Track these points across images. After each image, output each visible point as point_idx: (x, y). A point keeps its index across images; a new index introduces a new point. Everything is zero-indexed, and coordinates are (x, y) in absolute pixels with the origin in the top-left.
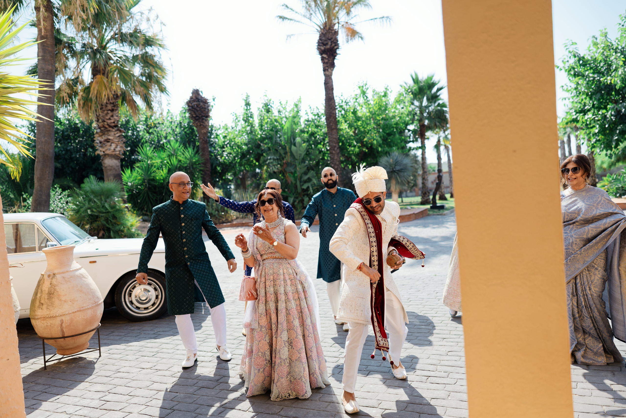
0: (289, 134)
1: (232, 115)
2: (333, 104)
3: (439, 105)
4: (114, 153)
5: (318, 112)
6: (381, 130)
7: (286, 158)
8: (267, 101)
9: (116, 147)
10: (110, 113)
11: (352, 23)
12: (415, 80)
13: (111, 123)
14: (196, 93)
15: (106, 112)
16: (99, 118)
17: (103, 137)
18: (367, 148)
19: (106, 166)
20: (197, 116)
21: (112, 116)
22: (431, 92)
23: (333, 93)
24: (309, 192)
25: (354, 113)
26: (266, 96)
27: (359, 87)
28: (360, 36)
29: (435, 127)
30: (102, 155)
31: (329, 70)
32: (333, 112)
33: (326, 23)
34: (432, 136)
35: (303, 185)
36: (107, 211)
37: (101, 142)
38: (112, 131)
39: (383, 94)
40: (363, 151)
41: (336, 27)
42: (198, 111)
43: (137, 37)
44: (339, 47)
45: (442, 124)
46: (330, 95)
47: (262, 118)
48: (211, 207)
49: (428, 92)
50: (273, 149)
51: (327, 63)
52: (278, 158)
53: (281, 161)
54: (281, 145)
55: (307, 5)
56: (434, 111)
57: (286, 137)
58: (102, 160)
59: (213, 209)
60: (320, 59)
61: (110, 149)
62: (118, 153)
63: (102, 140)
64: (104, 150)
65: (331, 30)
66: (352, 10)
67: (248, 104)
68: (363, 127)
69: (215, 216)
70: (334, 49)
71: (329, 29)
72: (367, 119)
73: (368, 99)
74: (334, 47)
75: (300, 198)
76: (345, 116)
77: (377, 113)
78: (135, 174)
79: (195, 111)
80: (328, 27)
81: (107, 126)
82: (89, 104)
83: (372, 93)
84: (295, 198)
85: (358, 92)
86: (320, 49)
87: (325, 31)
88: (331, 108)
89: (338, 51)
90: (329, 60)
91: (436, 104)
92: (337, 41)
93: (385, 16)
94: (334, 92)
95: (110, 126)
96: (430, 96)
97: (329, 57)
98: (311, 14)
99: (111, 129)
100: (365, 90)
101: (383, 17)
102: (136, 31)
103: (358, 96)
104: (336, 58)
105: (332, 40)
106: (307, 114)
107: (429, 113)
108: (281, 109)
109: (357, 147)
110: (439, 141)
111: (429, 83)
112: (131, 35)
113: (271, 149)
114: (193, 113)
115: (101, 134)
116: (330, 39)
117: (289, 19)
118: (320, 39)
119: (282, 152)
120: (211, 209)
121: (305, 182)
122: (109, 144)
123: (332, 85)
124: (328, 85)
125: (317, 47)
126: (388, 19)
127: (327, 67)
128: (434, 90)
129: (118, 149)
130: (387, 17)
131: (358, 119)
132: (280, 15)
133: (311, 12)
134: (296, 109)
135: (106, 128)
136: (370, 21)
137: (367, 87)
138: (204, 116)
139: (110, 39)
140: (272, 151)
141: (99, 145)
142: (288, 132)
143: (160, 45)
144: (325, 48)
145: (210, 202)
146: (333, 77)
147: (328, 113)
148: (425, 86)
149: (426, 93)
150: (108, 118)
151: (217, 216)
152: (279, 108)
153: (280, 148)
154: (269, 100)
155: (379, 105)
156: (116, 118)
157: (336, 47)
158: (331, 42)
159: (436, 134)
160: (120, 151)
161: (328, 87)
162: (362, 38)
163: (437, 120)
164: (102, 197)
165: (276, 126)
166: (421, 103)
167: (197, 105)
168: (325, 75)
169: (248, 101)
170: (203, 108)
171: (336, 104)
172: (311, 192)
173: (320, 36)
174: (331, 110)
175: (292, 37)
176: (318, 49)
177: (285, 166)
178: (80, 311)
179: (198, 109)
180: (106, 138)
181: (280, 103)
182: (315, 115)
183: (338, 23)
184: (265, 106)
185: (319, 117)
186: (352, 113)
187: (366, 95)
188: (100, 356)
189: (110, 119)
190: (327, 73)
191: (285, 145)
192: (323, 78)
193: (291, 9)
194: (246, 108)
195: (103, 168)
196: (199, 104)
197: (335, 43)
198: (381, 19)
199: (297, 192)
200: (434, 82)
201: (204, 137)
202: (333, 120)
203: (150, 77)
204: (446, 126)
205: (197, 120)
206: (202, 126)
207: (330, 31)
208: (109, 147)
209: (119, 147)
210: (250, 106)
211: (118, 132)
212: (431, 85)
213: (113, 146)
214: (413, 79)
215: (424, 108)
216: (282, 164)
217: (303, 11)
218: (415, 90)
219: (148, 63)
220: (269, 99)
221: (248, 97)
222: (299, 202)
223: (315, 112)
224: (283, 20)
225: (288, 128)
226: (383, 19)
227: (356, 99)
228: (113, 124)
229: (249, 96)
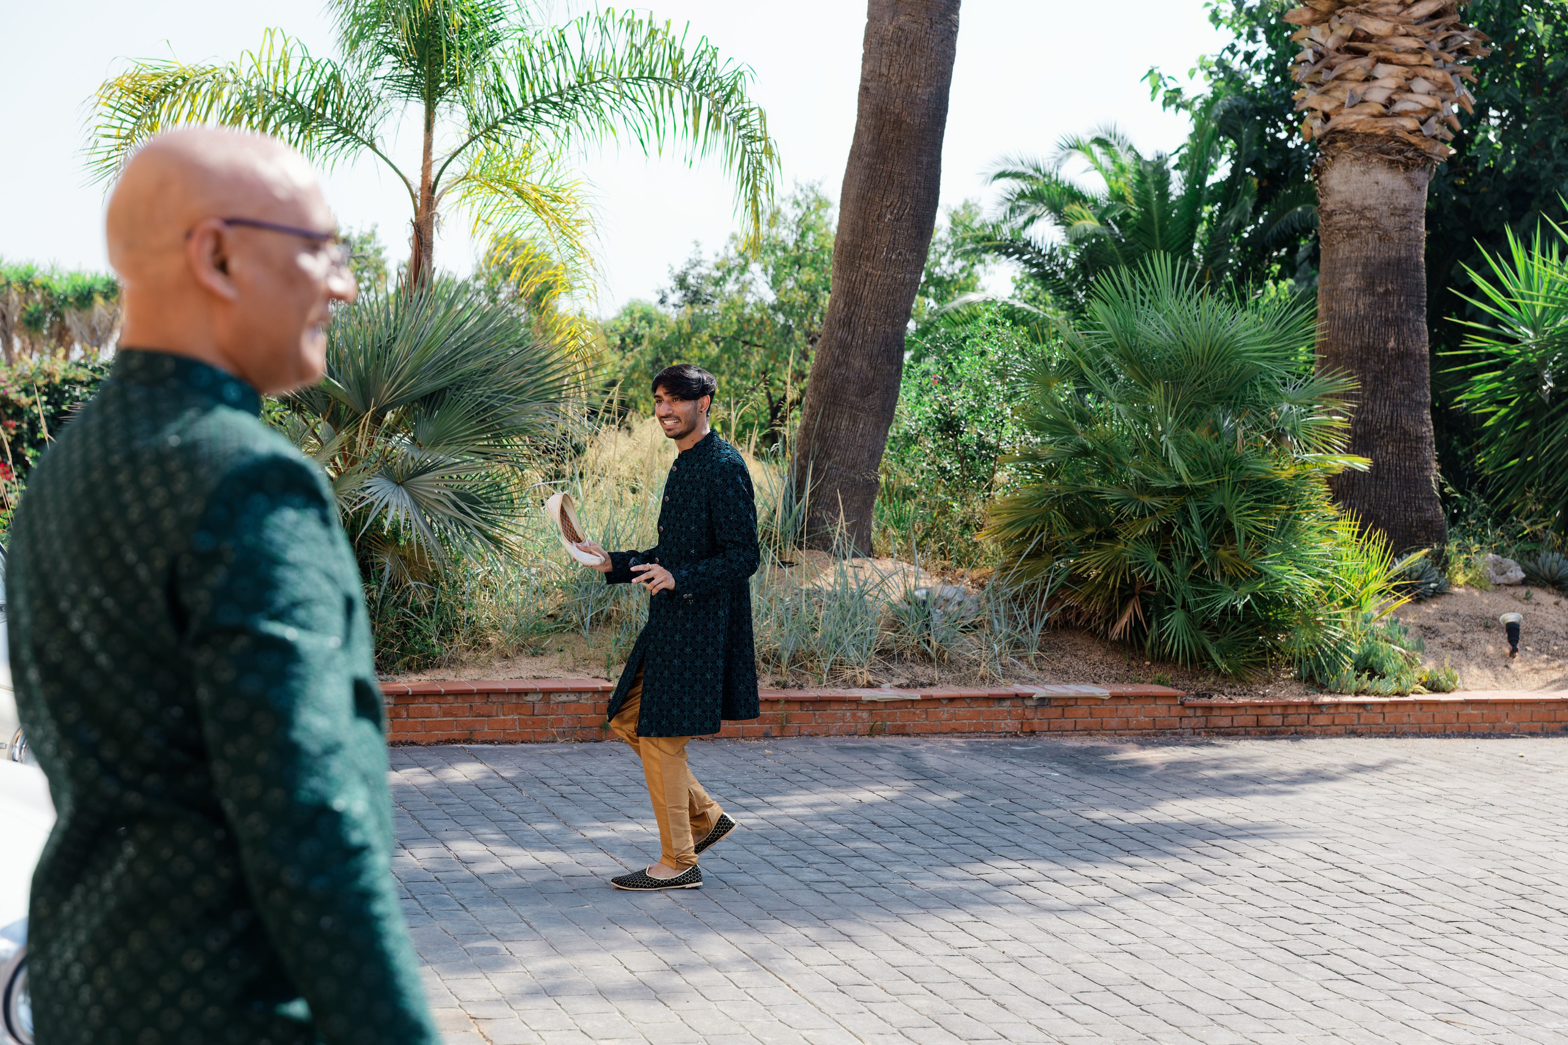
4: (1383, 126)
9: (1406, 89)
19: (1331, 204)
30: (1321, 144)
58: (1319, 173)
61: (1362, 102)
62: (1410, 124)
64: (1330, 105)
122: (1363, 65)
129: (1421, 97)
180: (1347, 31)
208: (1360, 89)
209: (1420, 85)
213: (1388, 77)
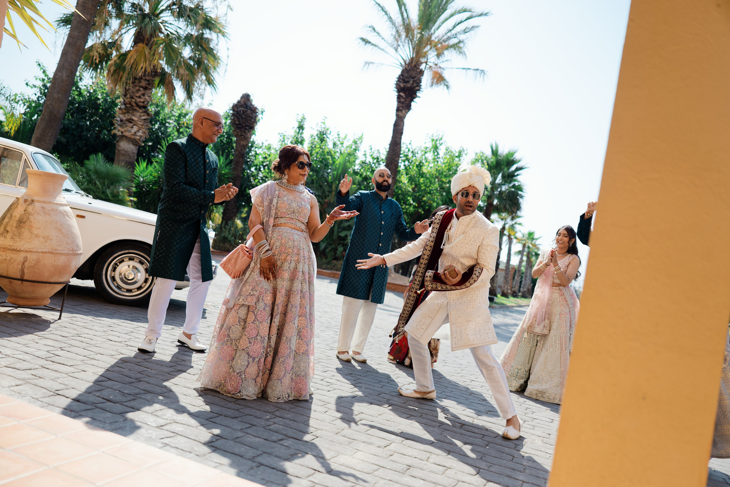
0: (340, 171)
1: (279, 135)
2: (398, 150)
3: (514, 186)
4: (133, 137)
5: (378, 156)
6: (444, 194)
7: (330, 197)
8: (323, 130)
9: (138, 131)
10: (142, 91)
11: (442, 67)
12: (495, 152)
13: (140, 102)
14: (246, 98)
15: (137, 88)
16: (127, 92)
17: (126, 115)
18: (424, 210)
19: (120, 149)
20: (240, 124)
21: (144, 95)
22: (508, 169)
23: (401, 138)
24: (346, 242)
25: (420, 166)
26: (324, 123)
27: (433, 140)
28: (446, 84)
29: (504, 210)
30: (119, 136)
31: (404, 111)
32: (396, 159)
33: (412, 59)
34: (497, 221)
35: (341, 232)
36: (107, 198)
37: (121, 121)
38: (138, 111)
39: (457, 154)
40: (418, 212)
41: (423, 67)
42: (242, 118)
43: (197, 14)
44: (421, 90)
45: (513, 208)
46: (397, 139)
47: (313, 146)
48: (228, 230)
49: (506, 169)
50: (317, 182)
51: (403, 103)
52: (320, 194)
53: (322, 199)
54: (327, 181)
55: (397, 35)
56: (507, 191)
57: (335, 173)
58: (117, 142)
59: (230, 234)
60: (396, 97)
61: (130, 131)
62: (138, 138)
63: (124, 118)
64: (122, 130)
65: (417, 68)
66: (446, 52)
67: (301, 127)
68: (425, 185)
69: (230, 241)
70: (414, 89)
71: (415, 66)
72: (432, 177)
73: (438, 156)
74: (415, 87)
75: (334, 246)
76: (408, 168)
77: (444, 173)
78: (150, 168)
79: (240, 118)
80: (414, 63)
81: (134, 105)
82: (121, 73)
83: (444, 151)
84: (328, 244)
85: (430, 145)
86: (399, 85)
87: (410, 67)
88: (395, 154)
89: (418, 94)
90: (406, 100)
91: (511, 185)
92: (420, 82)
93: (481, 69)
94: (403, 137)
95: (138, 105)
96: (506, 174)
97: (407, 97)
98: (399, 45)
99: (138, 109)
100: (438, 145)
101: (478, 70)
102: (198, 6)
103: (428, 150)
104: (414, 100)
105: (415, 79)
106: (365, 155)
107: (501, 193)
108: (338, 143)
109: (412, 206)
110: (503, 228)
111: (508, 160)
112: (191, 10)
113: (315, 182)
114: (236, 119)
115: (124, 111)
116: (412, 78)
117: (372, 44)
118: (402, 75)
119: (326, 189)
120: (227, 233)
121: (344, 229)
122: (131, 125)
123: (402, 129)
124: (398, 127)
125: (395, 82)
126: (483, 74)
127: (402, 107)
128: (513, 168)
129: (140, 133)
130: (483, 71)
131: (422, 175)
132: (364, 37)
133: (399, 43)
134: (354, 147)
135: (133, 106)
136: (462, 70)
137: (441, 142)
138: (248, 126)
139: (166, 9)
140: (315, 185)
141: (119, 123)
142: (338, 168)
143: (220, 31)
144: (405, 86)
145: (229, 225)
146: (406, 121)
147: (389, 158)
148: (503, 160)
149: (503, 169)
150: (138, 95)
151: (232, 242)
152: (335, 140)
153: (326, 183)
154: (326, 129)
155: (449, 165)
156: (147, 98)
157: (417, 88)
158: (413, 81)
159: (502, 219)
160: (141, 136)
161: (397, 129)
162: (448, 87)
163: (508, 202)
164: (106, 180)
165: (326, 160)
166: (495, 179)
167: (243, 111)
168: (397, 115)
169: (302, 124)
170: (249, 116)
171: (402, 152)
172: (348, 242)
173: (403, 72)
174: (394, 157)
175: (371, 65)
176: (397, 84)
177: (325, 206)
178: (52, 253)
179: (244, 116)
180: (129, 118)
181: (338, 135)
182: (373, 158)
183: (426, 63)
184: (320, 134)
185: (378, 162)
186: (417, 166)
187: (438, 151)
188: (60, 319)
189: (140, 97)
190: (400, 114)
191: (332, 183)
192: (394, 118)
193: (378, 33)
194: (298, 131)
195: (116, 151)
196: (247, 111)
197: (417, 83)
198: (475, 71)
199: (332, 239)
200: (515, 160)
201: (242, 150)
202: (394, 167)
203: (199, 62)
204: (516, 213)
205: (238, 128)
206: (243, 137)
207: (415, 69)
208: (130, 129)
209: (141, 131)
210: (303, 129)
211: (145, 114)
212: (510, 162)
213: (135, 128)
214: (492, 150)
215: (497, 186)
216: (323, 203)
217: (390, 39)
218: (492, 162)
219: (202, 46)
220: (327, 127)
221: (303, 119)
222: (330, 250)
223: (375, 155)
224: (366, 44)
225: (340, 163)
226: (477, 71)
227: (426, 153)
228: (142, 104)
229: (305, 119)
